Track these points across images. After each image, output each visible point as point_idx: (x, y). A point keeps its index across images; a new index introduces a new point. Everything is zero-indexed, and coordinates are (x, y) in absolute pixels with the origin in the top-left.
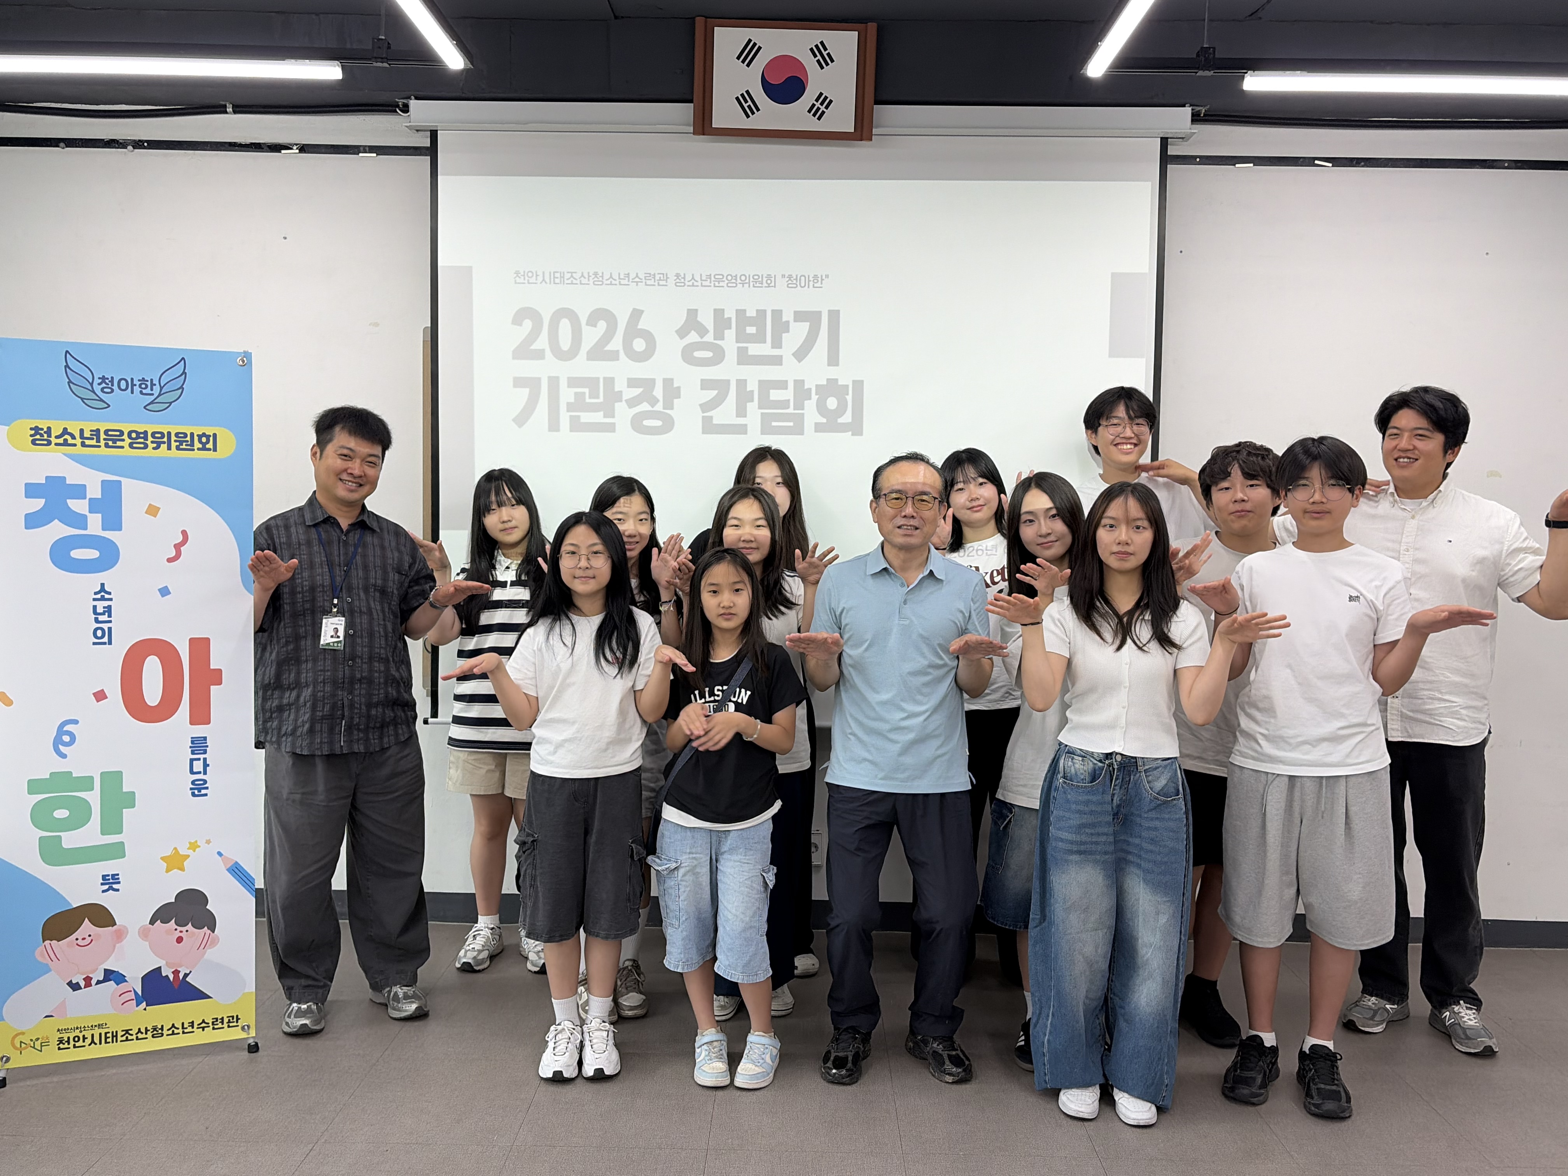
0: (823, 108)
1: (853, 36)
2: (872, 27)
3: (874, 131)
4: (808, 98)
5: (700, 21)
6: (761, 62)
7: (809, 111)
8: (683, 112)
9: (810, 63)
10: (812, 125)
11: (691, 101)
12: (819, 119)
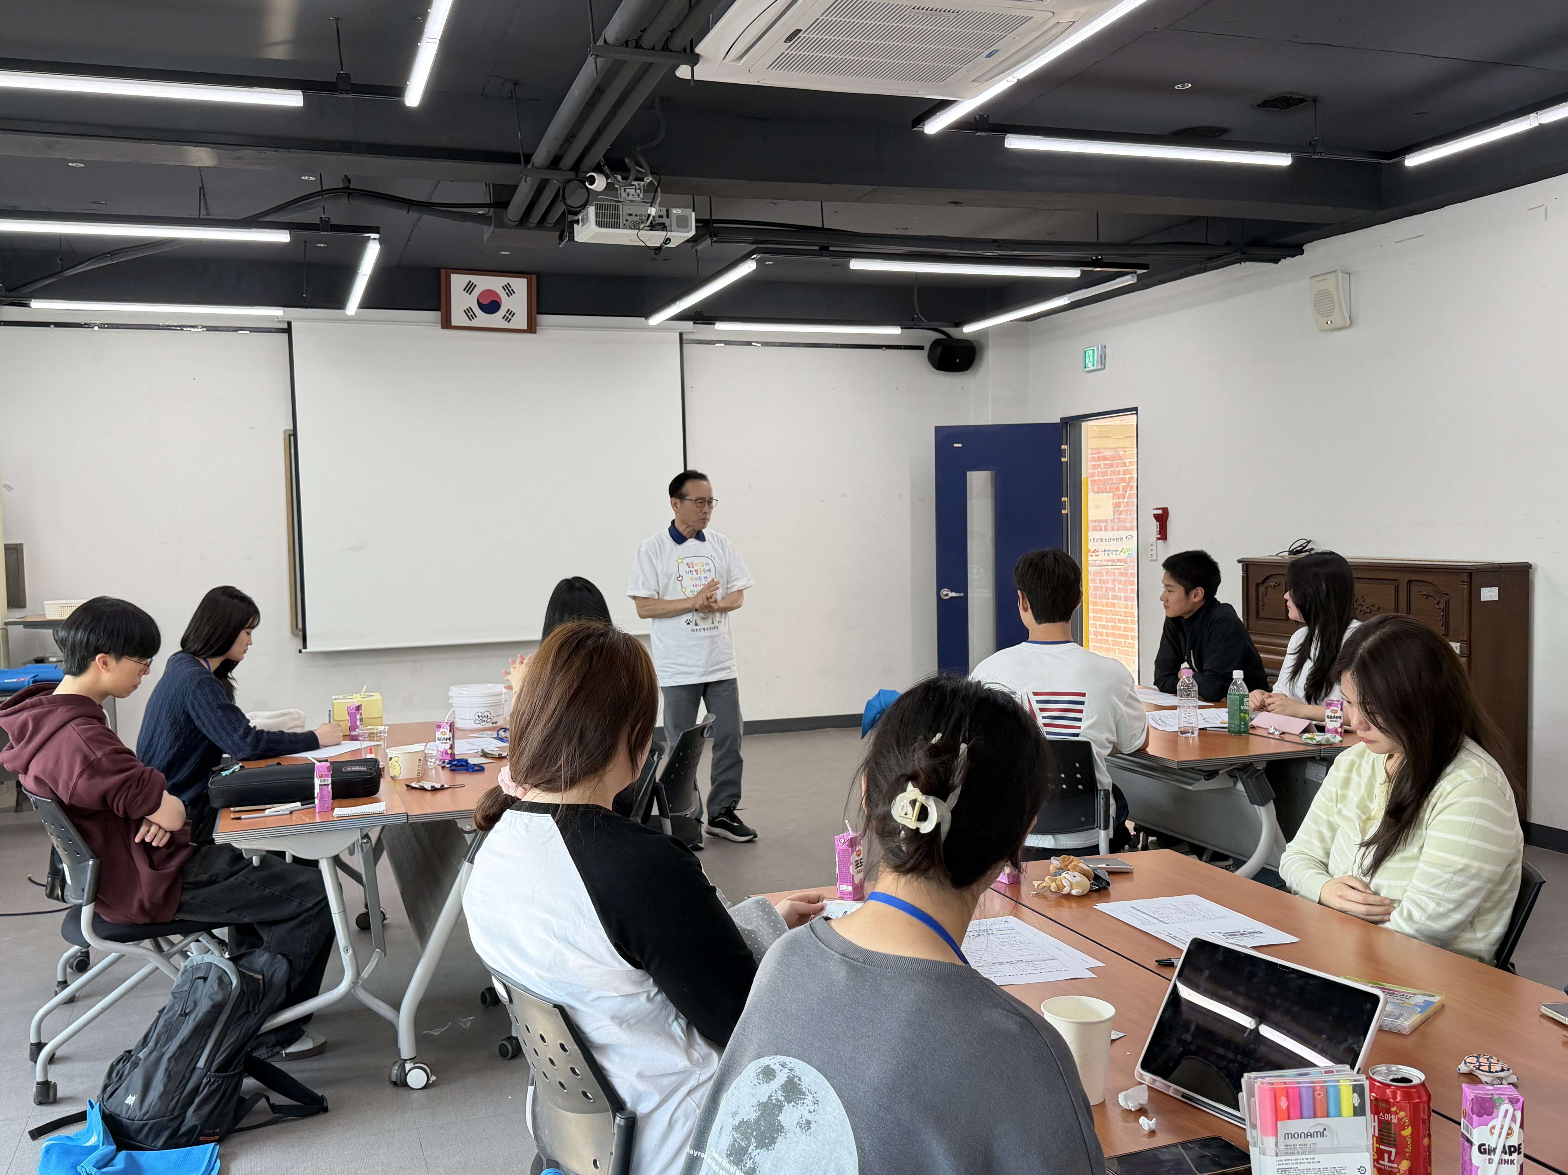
0: (510, 317)
1: (525, 280)
2: (534, 277)
3: (538, 328)
4: (502, 311)
5: (443, 271)
6: (477, 292)
7: (503, 318)
8: (435, 316)
9: (502, 294)
10: (505, 325)
11: (439, 310)
12: (509, 322)
